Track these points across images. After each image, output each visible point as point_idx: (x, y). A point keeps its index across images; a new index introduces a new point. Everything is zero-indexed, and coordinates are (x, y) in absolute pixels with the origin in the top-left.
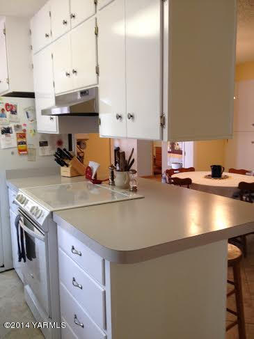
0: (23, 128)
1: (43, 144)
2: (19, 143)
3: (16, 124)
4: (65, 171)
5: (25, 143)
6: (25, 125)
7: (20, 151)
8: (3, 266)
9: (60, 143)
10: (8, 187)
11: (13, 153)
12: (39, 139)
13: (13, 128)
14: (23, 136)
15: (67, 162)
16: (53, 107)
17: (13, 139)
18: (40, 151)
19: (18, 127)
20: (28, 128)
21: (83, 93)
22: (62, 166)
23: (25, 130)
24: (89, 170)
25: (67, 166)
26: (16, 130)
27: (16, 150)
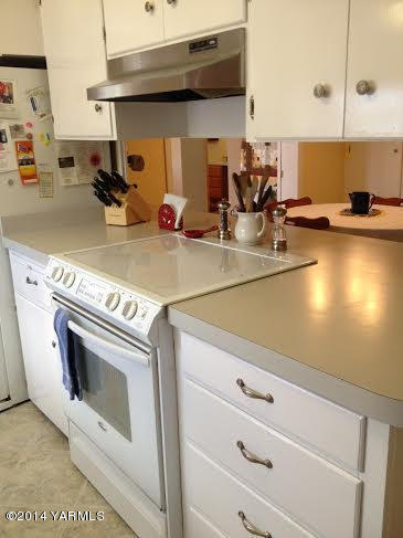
0: (27, 130)
1: (66, 162)
2: (21, 163)
3: (13, 123)
4: (116, 215)
5: (32, 162)
6: (30, 125)
7: (24, 177)
8: (8, 399)
9: (95, 160)
10: (7, 250)
11: (11, 183)
12: (57, 153)
13: (8, 133)
14: (26, 147)
15: (117, 196)
16: (103, 85)
17: (9, 155)
18: (61, 177)
19: (17, 129)
20: (37, 132)
21: (198, 46)
22: (109, 204)
23: (30, 136)
24: (167, 212)
25: (119, 204)
26: (13, 136)
27: (17, 178)
